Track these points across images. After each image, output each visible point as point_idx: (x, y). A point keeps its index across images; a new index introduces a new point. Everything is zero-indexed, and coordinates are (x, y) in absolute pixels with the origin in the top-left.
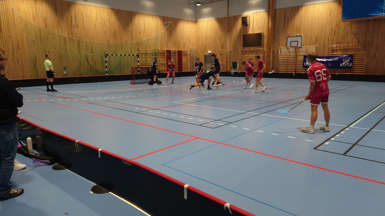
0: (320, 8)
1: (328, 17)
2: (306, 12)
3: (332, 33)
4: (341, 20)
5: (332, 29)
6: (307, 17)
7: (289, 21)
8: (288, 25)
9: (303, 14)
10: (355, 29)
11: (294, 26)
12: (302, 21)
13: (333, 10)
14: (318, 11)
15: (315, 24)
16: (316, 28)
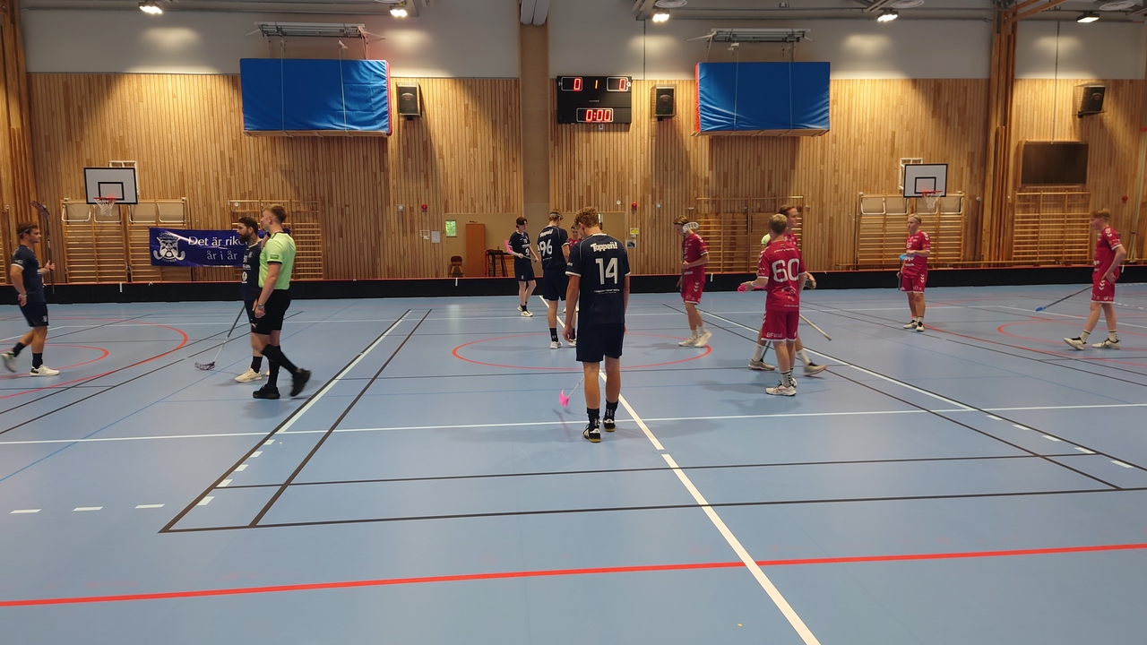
0: (179, 88)
1: (207, 119)
2: (136, 94)
3: (223, 167)
4: (243, 130)
5: (222, 153)
6: (142, 111)
7: (85, 115)
8: (81, 128)
9: (128, 100)
10: (283, 158)
11: (104, 135)
12: (129, 120)
13: (219, 100)
14: (174, 97)
15: (169, 135)
16: (174, 148)
